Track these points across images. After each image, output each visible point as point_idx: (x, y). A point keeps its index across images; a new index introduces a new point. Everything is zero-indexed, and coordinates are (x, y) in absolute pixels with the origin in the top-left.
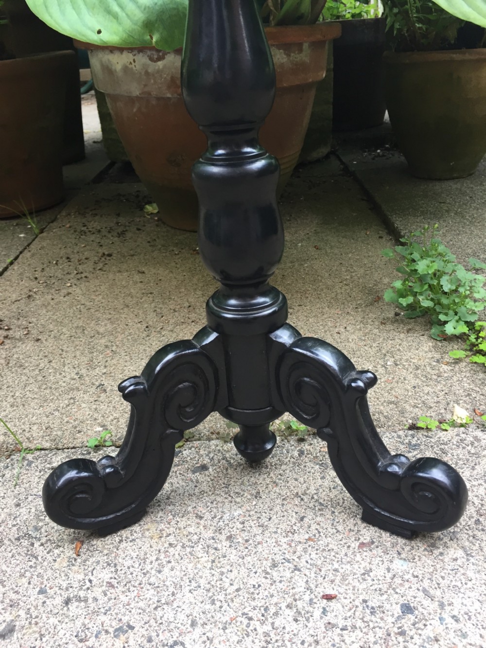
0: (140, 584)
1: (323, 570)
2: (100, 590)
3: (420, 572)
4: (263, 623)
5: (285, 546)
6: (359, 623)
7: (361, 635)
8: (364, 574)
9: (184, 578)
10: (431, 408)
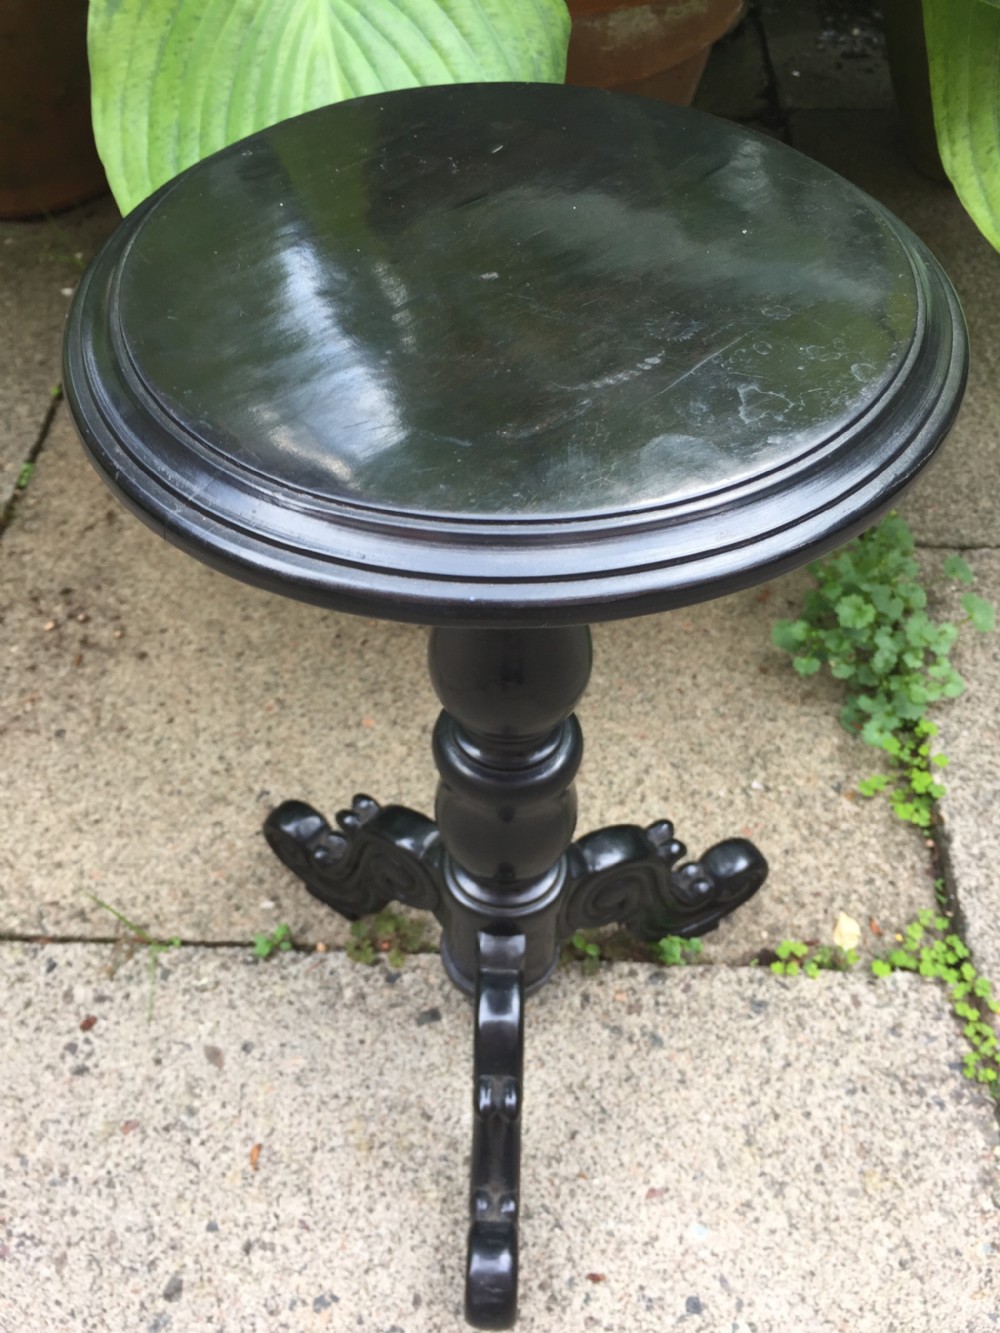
2: (291, 1233)
3: (723, 1248)
8: (646, 1244)
9: (405, 1225)
10: (804, 906)
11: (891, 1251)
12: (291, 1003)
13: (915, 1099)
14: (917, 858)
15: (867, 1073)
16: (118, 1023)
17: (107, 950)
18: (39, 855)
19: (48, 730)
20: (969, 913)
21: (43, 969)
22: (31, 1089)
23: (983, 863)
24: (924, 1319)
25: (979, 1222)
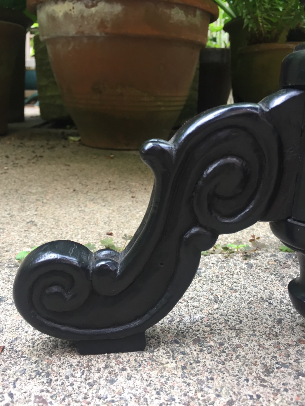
0: (85, 398)
5: (272, 349)
9: (149, 388)
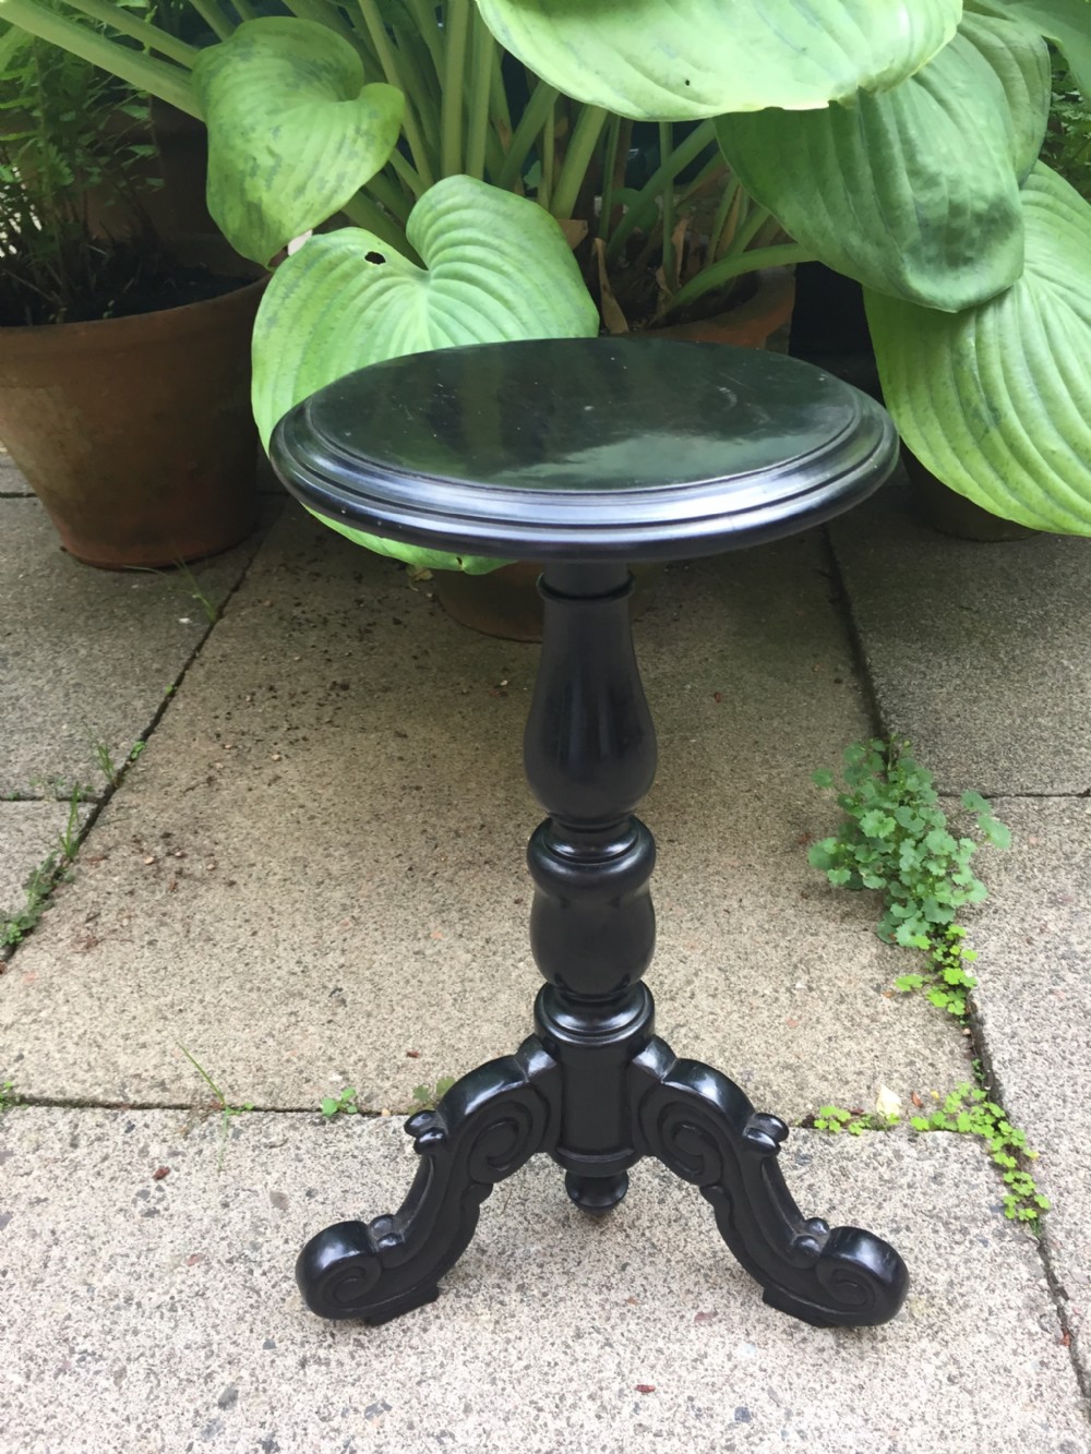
1: (643, 1348)
2: (346, 1350)
3: (771, 1365)
4: (556, 1416)
5: (596, 1308)
6: (679, 1429)
7: (678, 1445)
8: (696, 1360)
9: (458, 1343)
10: (847, 1082)
11: (938, 1368)
12: (354, 1157)
13: (958, 1237)
14: (955, 1043)
15: (911, 1215)
16: (189, 1174)
17: (182, 1115)
18: (126, 1037)
19: (141, 939)
20: (1004, 1081)
21: (122, 1131)
22: (103, 1228)
23: (1015, 1040)
24: (974, 1428)
25: (1026, 1343)
